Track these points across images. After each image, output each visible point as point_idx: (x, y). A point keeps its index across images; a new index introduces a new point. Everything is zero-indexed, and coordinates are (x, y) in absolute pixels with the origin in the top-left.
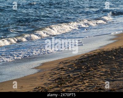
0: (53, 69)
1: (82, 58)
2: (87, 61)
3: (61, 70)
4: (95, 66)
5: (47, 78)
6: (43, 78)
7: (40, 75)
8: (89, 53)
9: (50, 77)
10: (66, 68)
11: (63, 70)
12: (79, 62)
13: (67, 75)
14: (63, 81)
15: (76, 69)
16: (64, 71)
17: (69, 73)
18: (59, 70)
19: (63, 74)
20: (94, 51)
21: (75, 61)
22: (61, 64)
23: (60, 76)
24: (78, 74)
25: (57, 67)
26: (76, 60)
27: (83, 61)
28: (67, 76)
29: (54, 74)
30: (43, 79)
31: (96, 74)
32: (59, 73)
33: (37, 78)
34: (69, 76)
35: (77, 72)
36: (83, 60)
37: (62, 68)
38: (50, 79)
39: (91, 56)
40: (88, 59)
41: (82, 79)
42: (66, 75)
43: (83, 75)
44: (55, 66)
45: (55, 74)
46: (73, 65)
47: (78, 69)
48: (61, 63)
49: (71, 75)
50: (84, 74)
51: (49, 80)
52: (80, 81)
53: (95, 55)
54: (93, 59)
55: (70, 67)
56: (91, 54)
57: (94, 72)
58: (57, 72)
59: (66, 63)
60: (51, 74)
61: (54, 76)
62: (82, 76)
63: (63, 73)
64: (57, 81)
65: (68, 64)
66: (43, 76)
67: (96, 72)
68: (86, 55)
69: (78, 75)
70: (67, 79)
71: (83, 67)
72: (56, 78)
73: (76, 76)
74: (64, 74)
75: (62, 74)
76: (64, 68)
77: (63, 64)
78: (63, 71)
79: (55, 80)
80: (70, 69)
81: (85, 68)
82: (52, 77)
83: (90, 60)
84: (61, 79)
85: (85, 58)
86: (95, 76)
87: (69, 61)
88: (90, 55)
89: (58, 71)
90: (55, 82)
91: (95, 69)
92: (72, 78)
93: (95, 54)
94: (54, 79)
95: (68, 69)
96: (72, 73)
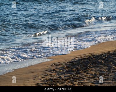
1: (73, 61)
2: (78, 64)
3: (52, 72)
4: (85, 69)
5: (39, 79)
7: (33, 76)
8: (80, 57)
9: (43, 78)
10: (57, 70)
12: (70, 64)
13: (59, 76)
14: (54, 82)
15: (67, 71)
17: (61, 75)
19: (55, 76)
20: (85, 55)
22: (53, 66)
23: (51, 77)
24: (69, 76)
25: (50, 69)
26: (68, 63)
29: (46, 75)
30: (35, 80)
31: (85, 77)
32: (51, 74)
34: (60, 77)
35: (68, 74)
36: (74, 63)
37: (54, 70)
38: (42, 80)
39: (81, 59)
40: (79, 62)
41: (73, 81)
42: (57, 77)
43: (74, 77)
44: (47, 67)
45: (47, 75)
46: (64, 67)
47: (69, 71)
48: (53, 65)
49: (62, 77)
50: (74, 76)
51: (41, 81)
52: (71, 82)
53: (85, 58)
54: (83, 62)
55: (61, 69)
56: (81, 57)
58: (49, 73)
59: (58, 65)
60: (43, 75)
61: (46, 77)
62: (72, 77)
63: (54, 74)
64: (49, 82)
66: (35, 77)
67: (85, 75)
68: (76, 58)
70: (58, 80)
71: (74, 70)
72: (47, 79)
73: (66, 78)
74: (55, 75)
75: (53, 75)
76: (56, 70)
77: (55, 66)
78: (55, 72)
79: (47, 81)
80: (61, 71)
81: (76, 71)
83: (81, 63)
84: (52, 80)
85: (75, 61)
86: (85, 78)
88: (81, 58)
90: (46, 83)
91: (85, 72)
92: (63, 79)
93: (86, 57)
95: (59, 71)
96: (63, 75)
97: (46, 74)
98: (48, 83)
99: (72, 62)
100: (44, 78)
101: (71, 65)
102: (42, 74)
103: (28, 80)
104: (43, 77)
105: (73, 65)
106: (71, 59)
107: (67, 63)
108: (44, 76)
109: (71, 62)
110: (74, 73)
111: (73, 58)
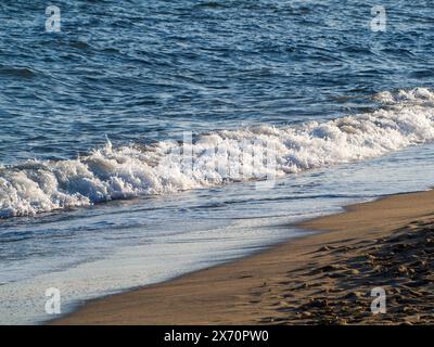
0: (295, 268)
2: (419, 246)
3: (323, 274)
5: (274, 301)
6: (258, 298)
7: (250, 289)
8: (425, 219)
9: (286, 296)
10: (341, 269)
11: (330, 274)
12: (388, 248)
13: (345, 293)
14: (329, 313)
15: (376, 275)
16: (333, 280)
17: (352, 287)
18: (318, 276)
19: (330, 291)
21: (377, 243)
22: (323, 253)
23: (319, 296)
25: (311, 265)
26: (379, 241)
27: (402, 246)
28: (346, 297)
29: (298, 288)
30: (259, 305)
32: (316, 285)
33: (239, 299)
34: (351, 295)
35: (381, 284)
36: (405, 243)
37: (327, 268)
38: (284, 304)
39: (432, 230)
40: (422, 239)
41: (399, 312)
42: (340, 294)
43: (403, 297)
44: (303, 258)
45: (303, 287)
46: (366, 258)
47: (384, 274)
48: (323, 249)
49: (358, 294)
50: (404, 292)
51: (280, 310)
52: (391, 316)
55: (356, 267)
56: (432, 223)
58: (308, 281)
59: (343, 250)
60: (286, 287)
61: (299, 295)
62: (397, 298)
63: (330, 284)
64: (309, 314)
65: (349, 255)
66: (258, 294)
68: (414, 226)
70: (343, 308)
71: (403, 268)
72: (303, 302)
74: (333, 288)
75: (327, 287)
76: (335, 269)
77: (332, 253)
78: (331, 277)
79: (303, 309)
80: (356, 271)
81: (411, 272)
82: (293, 299)
83: (429, 245)
84: (322, 305)
85: (410, 237)
87: (353, 242)
88: (429, 226)
89: (313, 277)
90: (299, 316)
92: (362, 305)
94: (296, 307)
95: (350, 273)
96: (361, 288)
97: (297, 282)
98: (304, 317)
99: (397, 240)
100: (289, 299)
101: (395, 251)
102: (285, 283)
103: (232, 303)
104: (286, 293)
105: (400, 249)
106: (395, 227)
107: (378, 243)
108: (293, 290)
109: (392, 241)
110: (401, 281)
111: (401, 224)
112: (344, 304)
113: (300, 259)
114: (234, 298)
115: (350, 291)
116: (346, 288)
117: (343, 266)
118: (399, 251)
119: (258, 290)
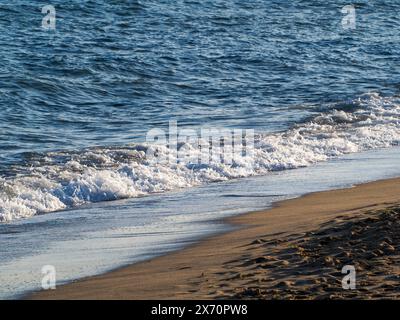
0: (230, 259)
1: (325, 228)
2: (344, 238)
3: (255, 265)
4: (370, 257)
5: (210, 291)
6: (196, 288)
7: (188, 280)
8: (350, 214)
9: (222, 286)
10: (273, 260)
11: (263, 264)
12: (316, 241)
13: (276, 282)
15: (304, 265)
16: (265, 270)
17: (283, 277)
18: (252, 266)
19: (263, 280)
20: (368, 209)
21: (305, 236)
22: (256, 245)
23: (252, 285)
24: (312, 282)
25: (245, 256)
26: (308, 234)
27: (328, 238)
28: (277, 286)
29: (233, 278)
31: (370, 285)
32: (250, 275)
33: (179, 289)
34: (283, 284)
35: (310, 274)
36: (331, 236)
37: (260, 260)
38: (220, 293)
39: (356, 224)
40: (346, 233)
42: (272, 284)
43: (330, 286)
44: (238, 250)
45: (238, 277)
46: (296, 249)
47: (312, 265)
48: (256, 242)
49: (288, 283)
50: (330, 281)
53: (369, 221)
54: (361, 234)
55: (286, 258)
56: (356, 217)
57: (364, 276)
59: (275, 243)
60: (222, 277)
61: (234, 285)
62: (324, 286)
63: (262, 274)
65: (280, 247)
66: (196, 284)
67: (370, 278)
68: (339, 220)
69: (312, 286)
71: (330, 259)
72: (238, 291)
73: (304, 288)
74: (265, 278)
75: (260, 277)
76: (267, 260)
77: (264, 246)
78: (264, 267)
80: (286, 262)
81: (336, 263)
82: (228, 289)
83: (353, 237)
84: (255, 294)
85: (335, 231)
86: (367, 288)
87: (284, 235)
88: (353, 220)
89: (247, 268)
91: (369, 268)
92: (291, 293)
93: (372, 217)
94: (232, 295)
95: (280, 264)
96: (291, 277)
97: (232, 273)
99: (324, 233)
100: (225, 288)
101: (322, 243)
102: (221, 274)
103: (172, 292)
104: (222, 282)
106: (323, 221)
108: (228, 280)
109: (319, 234)
110: (328, 271)
112: (275, 293)
113: (235, 251)
114: (174, 288)
115: (281, 280)
116: (277, 277)
117: (275, 257)
118: (326, 243)
119: (197, 280)
